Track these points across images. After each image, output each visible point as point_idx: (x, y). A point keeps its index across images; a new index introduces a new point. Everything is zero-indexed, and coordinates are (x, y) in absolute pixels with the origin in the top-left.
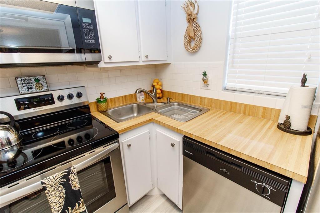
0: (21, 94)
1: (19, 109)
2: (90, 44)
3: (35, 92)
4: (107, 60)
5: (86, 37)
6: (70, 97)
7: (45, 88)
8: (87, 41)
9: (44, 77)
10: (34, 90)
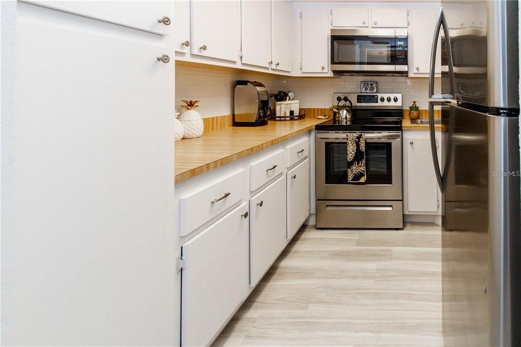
0: (361, 93)
1: (358, 102)
2: (401, 58)
3: (369, 93)
4: (416, 71)
5: (398, 54)
6: (389, 100)
7: (375, 90)
8: (398, 57)
9: (376, 83)
10: (368, 91)
